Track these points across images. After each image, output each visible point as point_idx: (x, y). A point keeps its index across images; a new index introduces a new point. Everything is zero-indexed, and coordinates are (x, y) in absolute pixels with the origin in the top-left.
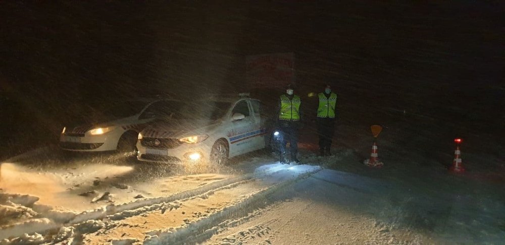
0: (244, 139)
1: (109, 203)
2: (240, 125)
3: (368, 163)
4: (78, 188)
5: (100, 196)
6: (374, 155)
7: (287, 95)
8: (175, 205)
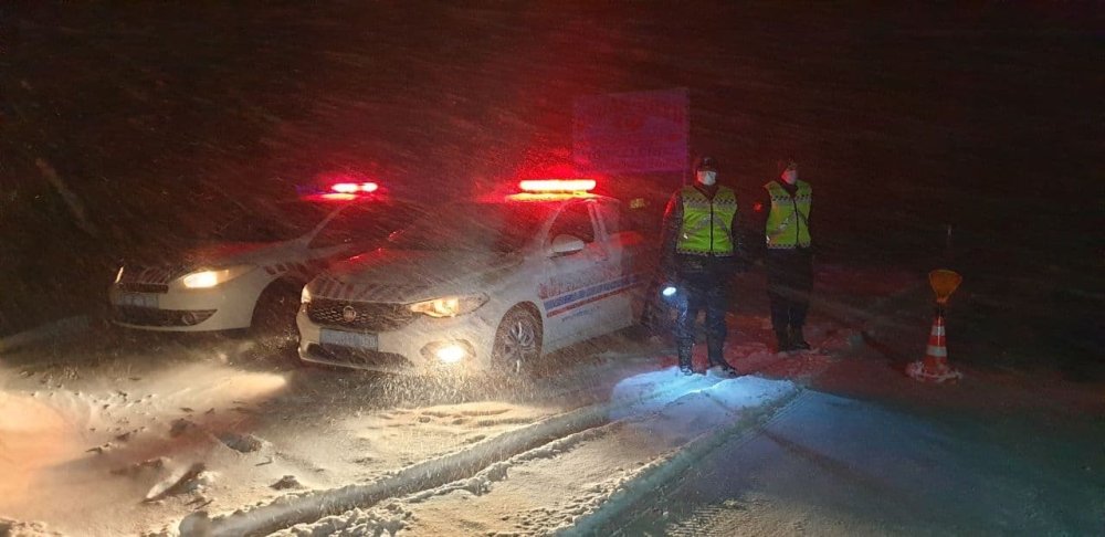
0: (582, 303)
1: (193, 509)
2: (572, 268)
3: (919, 371)
4: (123, 446)
5: (174, 479)
6: (939, 351)
7: (700, 187)
8: (389, 518)
